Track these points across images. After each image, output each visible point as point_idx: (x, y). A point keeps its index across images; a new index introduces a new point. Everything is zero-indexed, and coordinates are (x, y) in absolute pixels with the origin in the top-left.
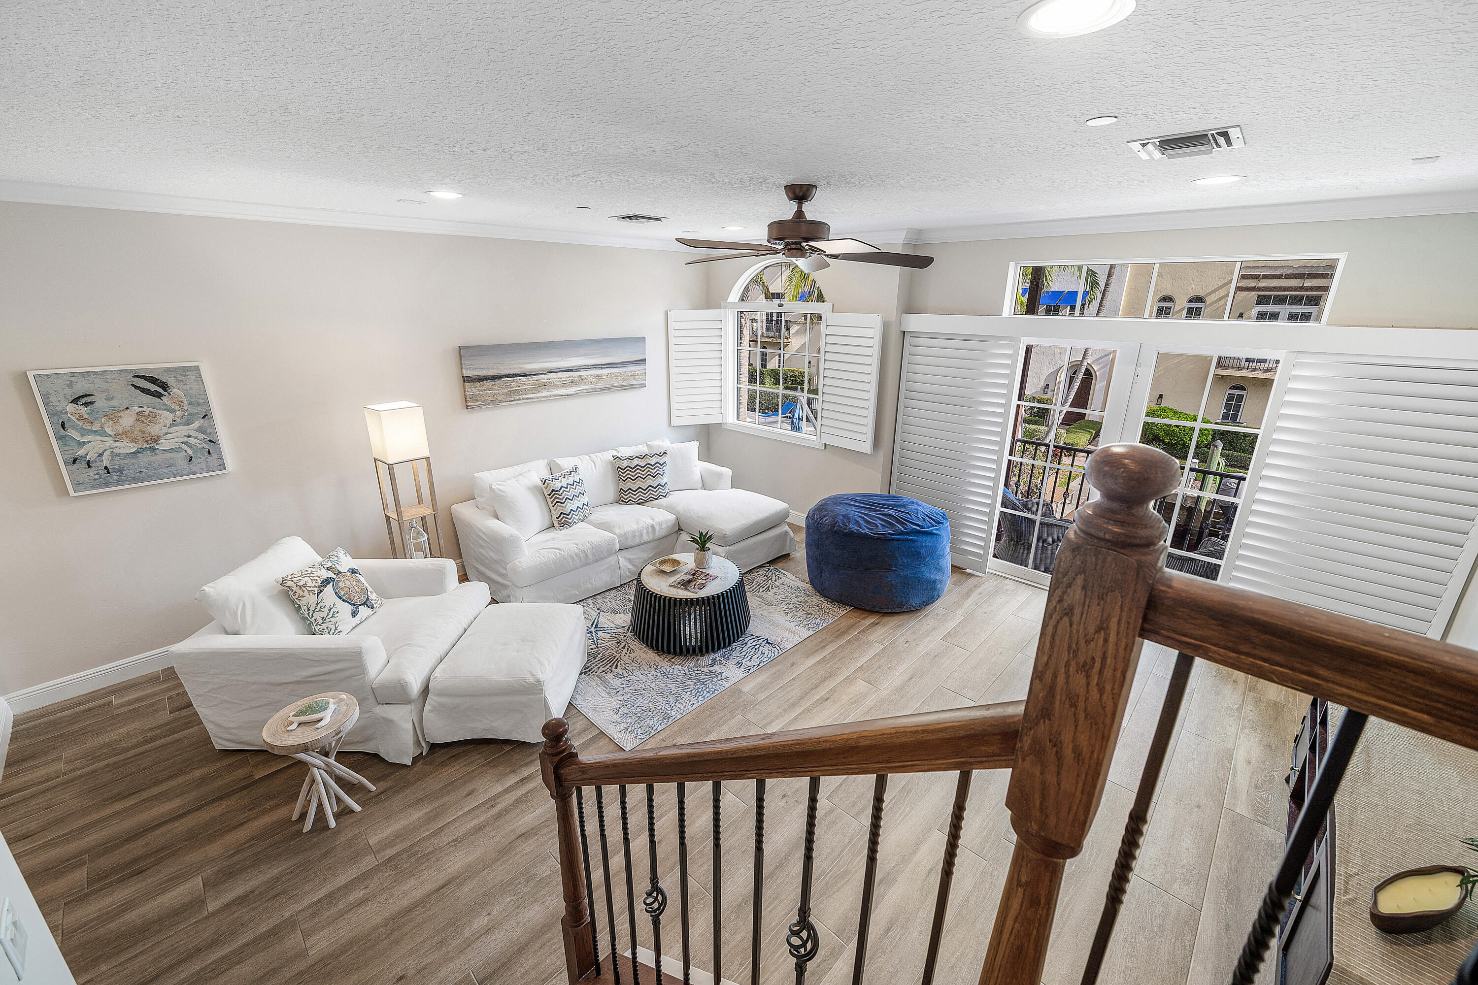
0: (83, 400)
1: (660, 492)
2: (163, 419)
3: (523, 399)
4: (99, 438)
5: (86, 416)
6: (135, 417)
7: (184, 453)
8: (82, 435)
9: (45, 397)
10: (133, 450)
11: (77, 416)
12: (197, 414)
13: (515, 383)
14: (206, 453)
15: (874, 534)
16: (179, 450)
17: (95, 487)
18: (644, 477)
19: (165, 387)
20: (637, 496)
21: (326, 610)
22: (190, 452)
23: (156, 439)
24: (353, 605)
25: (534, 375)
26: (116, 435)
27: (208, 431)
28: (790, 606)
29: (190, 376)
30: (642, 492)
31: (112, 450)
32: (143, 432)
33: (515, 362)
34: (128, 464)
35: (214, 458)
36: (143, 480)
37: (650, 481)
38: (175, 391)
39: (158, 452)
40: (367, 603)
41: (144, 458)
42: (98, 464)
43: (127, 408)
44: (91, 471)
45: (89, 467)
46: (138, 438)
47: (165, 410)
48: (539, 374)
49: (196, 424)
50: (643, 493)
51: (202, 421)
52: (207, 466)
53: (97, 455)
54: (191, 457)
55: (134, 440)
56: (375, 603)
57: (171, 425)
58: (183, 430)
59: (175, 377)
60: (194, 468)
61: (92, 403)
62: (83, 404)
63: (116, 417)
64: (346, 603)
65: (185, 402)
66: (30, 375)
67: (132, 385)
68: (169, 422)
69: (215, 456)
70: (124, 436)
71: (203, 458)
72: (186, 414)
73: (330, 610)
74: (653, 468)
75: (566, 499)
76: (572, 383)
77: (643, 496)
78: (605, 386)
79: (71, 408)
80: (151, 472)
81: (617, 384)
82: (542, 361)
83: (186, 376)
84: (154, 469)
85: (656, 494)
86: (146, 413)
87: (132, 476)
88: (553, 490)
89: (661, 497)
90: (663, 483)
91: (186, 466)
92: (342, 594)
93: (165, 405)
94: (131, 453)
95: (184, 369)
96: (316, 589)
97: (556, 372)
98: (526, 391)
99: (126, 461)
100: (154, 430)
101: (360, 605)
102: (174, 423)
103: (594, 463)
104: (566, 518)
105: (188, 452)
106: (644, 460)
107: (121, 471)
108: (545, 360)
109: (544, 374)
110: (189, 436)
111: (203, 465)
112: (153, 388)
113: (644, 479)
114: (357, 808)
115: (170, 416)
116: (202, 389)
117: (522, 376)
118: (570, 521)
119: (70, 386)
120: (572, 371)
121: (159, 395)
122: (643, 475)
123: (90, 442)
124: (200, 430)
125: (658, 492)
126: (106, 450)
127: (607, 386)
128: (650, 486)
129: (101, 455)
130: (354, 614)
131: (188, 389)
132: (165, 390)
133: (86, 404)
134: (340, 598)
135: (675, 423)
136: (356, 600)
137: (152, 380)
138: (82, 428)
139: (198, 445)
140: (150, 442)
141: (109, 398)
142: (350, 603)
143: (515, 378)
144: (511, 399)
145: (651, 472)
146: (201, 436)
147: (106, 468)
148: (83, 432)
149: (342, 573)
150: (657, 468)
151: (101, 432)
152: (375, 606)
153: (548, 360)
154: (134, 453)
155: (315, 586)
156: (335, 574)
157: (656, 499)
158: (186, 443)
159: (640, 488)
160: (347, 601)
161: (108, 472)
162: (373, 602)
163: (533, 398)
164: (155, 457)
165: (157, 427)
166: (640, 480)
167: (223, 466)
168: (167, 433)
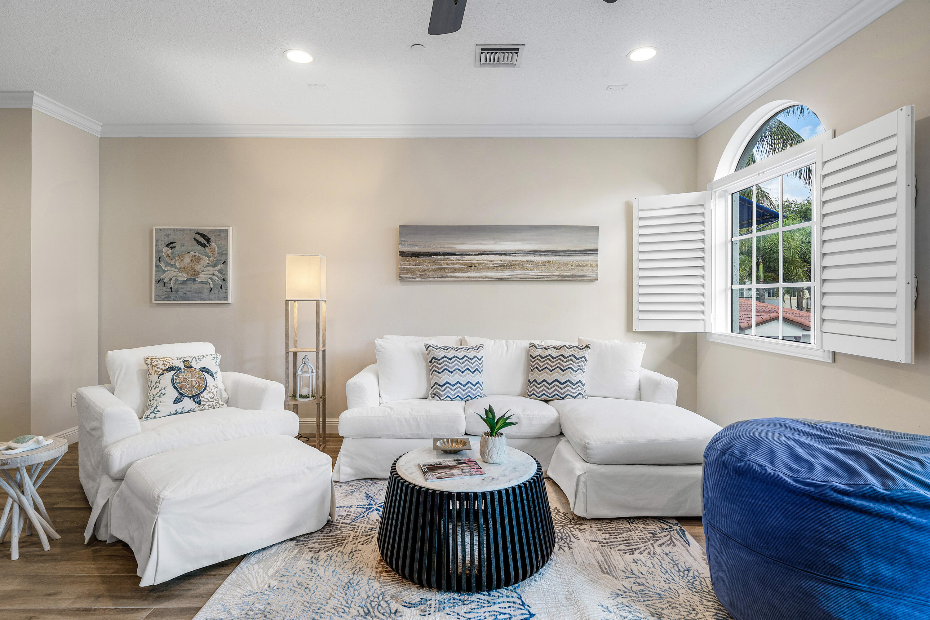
0: (171, 246)
1: (568, 390)
2: (204, 262)
3: (451, 277)
4: (173, 269)
5: (170, 255)
6: (191, 258)
7: (208, 286)
8: (166, 266)
9: (156, 241)
10: (185, 279)
11: (166, 254)
12: (221, 260)
13: (444, 261)
14: (219, 287)
15: (797, 481)
16: (206, 283)
17: (164, 299)
18: (551, 369)
19: (208, 240)
20: (540, 390)
21: (158, 389)
22: (212, 285)
23: (197, 274)
24: (181, 394)
25: (464, 255)
26: (180, 268)
27: (224, 273)
28: (636, 588)
29: (223, 235)
30: (546, 386)
31: (176, 277)
32: (192, 268)
33: (447, 242)
34: (181, 287)
35: (223, 291)
36: (185, 299)
37: (557, 375)
38: (213, 244)
39: (196, 282)
40: (196, 399)
41: (190, 285)
42: (168, 285)
43: (189, 252)
44: (165, 289)
45: (164, 286)
46: (190, 272)
47: (206, 256)
48: (469, 255)
49: (218, 267)
50: (548, 388)
51: (222, 265)
52: (218, 297)
53: (169, 279)
54: (211, 289)
55: (187, 273)
56: (204, 401)
57: (207, 266)
58: (211, 270)
59: (215, 235)
60: (212, 297)
61: (174, 247)
62: (170, 248)
63: (182, 257)
64: (175, 390)
65: (216, 252)
66: (154, 228)
67: (194, 238)
68: (206, 264)
69: (223, 290)
70: (183, 270)
71: (217, 290)
72: (215, 260)
73: (160, 391)
74: (565, 360)
75: (444, 370)
76: (504, 266)
77: (546, 391)
78: (542, 274)
79: (165, 249)
80: (190, 295)
81: (558, 273)
82: (474, 243)
83: (220, 235)
84: (192, 293)
85: (562, 391)
86: (196, 257)
87: (181, 295)
88: (434, 358)
89: (569, 397)
90: (575, 380)
91: (208, 294)
92: (178, 381)
93: (206, 252)
94: (184, 281)
95: (220, 231)
96: (161, 371)
97: (488, 254)
98: (455, 270)
99: (181, 286)
100: (198, 268)
101: (187, 396)
102: (208, 265)
103: (508, 348)
104: (438, 389)
105: (211, 285)
106: (559, 351)
107: (177, 291)
108: (477, 242)
109: (475, 255)
110: (214, 275)
111: (216, 295)
112: (203, 241)
113: (551, 371)
114: (15, 555)
115: (207, 260)
116: (226, 245)
117: (453, 255)
118: (442, 393)
119: (168, 236)
120: (505, 254)
121: (204, 246)
122: (552, 367)
123: (168, 271)
124: (220, 271)
125: (565, 390)
126: (173, 277)
127: (547, 274)
128: (557, 380)
129: (171, 280)
130: (177, 401)
131: (219, 244)
132: (208, 243)
133: (172, 248)
134: (173, 384)
135: (638, 326)
136: (187, 391)
137: (203, 236)
138: (167, 262)
139: (216, 281)
140: (194, 275)
141: (182, 246)
142: (178, 391)
143: (445, 257)
144: (439, 276)
145: (562, 365)
146: (220, 275)
147: (171, 288)
148: (167, 264)
149: (192, 367)
150: (570, 362)
151: (174, 266)
152: (202, 403)
153: (481, 242)
154: (186, 281)
155: (162, 369)
156: (185, 366)
157: (563, 398)
158: (211, 279)
159: (544, 380)
160: (177, 389)
161: (171, 291)
162: (202, 399)
163: (461, 277)
164: (194, 286)
165: (199, 266)
166: (546, 372)
167: (226, 298)
168: (203, 271)
